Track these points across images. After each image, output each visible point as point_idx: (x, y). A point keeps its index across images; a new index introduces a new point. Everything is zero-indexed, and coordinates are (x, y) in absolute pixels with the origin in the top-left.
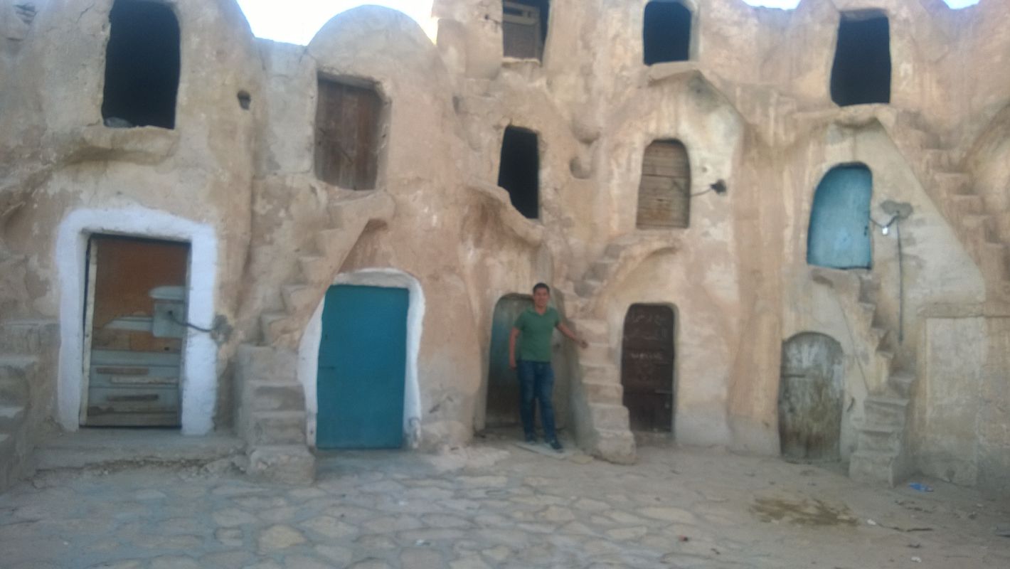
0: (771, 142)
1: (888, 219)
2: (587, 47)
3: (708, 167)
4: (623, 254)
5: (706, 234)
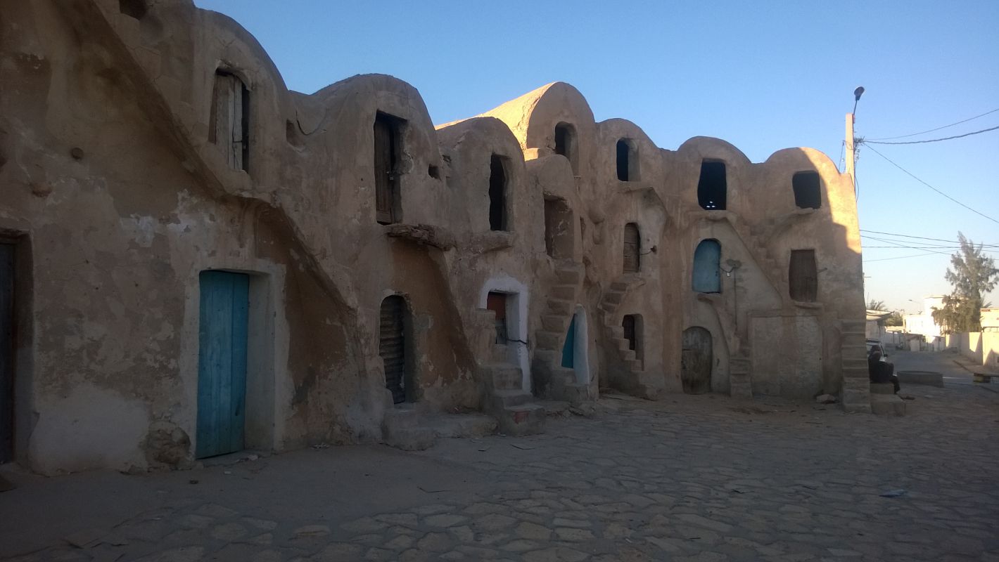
0: (678, 227)
1: (730, 268)
2: (592, 166)
3: (650, 239)
4: (627, 288)
5: (650, 276)
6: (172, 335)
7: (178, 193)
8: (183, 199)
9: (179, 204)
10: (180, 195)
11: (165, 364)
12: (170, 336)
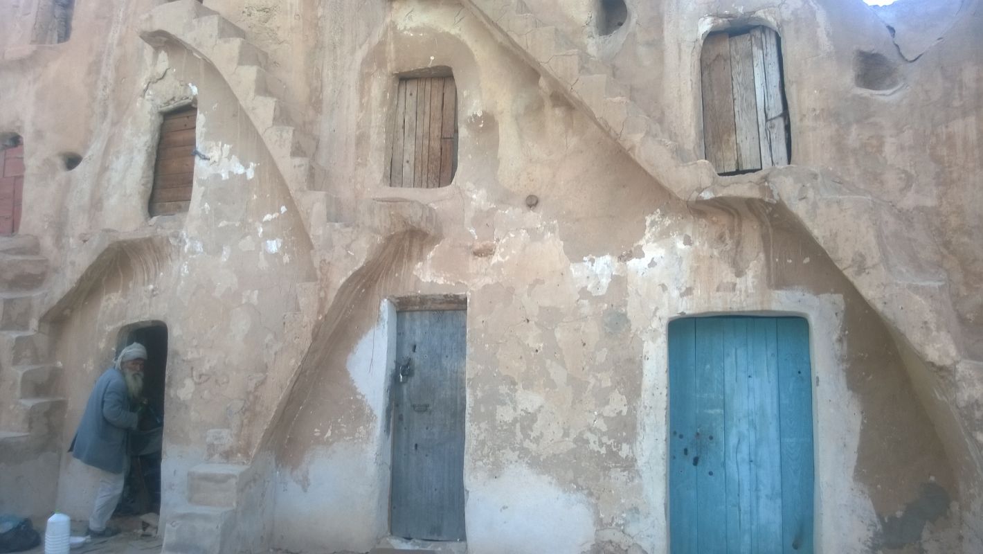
6: (625, 410)
7: (646, 217)
8: (653, 223)
9: (647, 231)
10: (649, 220)
11: (614, 450)
12: (621, 412)
